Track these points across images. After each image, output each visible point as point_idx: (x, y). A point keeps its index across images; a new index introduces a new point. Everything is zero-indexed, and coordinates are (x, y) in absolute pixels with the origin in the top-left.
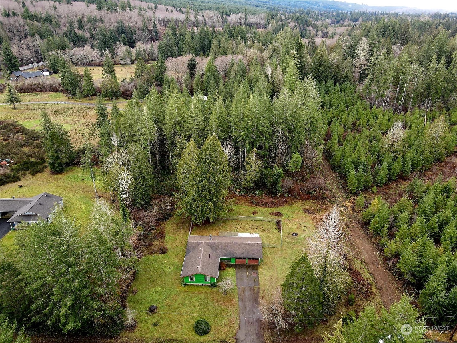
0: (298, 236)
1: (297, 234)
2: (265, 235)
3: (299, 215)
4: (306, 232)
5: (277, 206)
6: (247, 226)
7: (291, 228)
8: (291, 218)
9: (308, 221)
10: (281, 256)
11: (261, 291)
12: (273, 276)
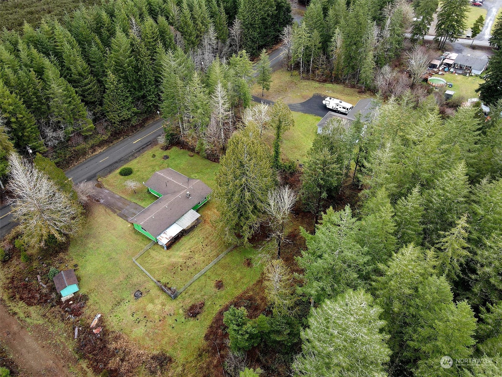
0: (133, 296)
1: (137, 297)
2: (167, 261)
3: (166, 339)
4: (129, 313)
5: (211, 327)
6: (198, 258)
7: (152, 301)
8: (170, 321)
9: (144, 339)
10: (125, 253)
11: (111, 213)
12: (114, 229)
